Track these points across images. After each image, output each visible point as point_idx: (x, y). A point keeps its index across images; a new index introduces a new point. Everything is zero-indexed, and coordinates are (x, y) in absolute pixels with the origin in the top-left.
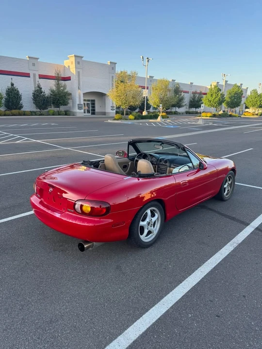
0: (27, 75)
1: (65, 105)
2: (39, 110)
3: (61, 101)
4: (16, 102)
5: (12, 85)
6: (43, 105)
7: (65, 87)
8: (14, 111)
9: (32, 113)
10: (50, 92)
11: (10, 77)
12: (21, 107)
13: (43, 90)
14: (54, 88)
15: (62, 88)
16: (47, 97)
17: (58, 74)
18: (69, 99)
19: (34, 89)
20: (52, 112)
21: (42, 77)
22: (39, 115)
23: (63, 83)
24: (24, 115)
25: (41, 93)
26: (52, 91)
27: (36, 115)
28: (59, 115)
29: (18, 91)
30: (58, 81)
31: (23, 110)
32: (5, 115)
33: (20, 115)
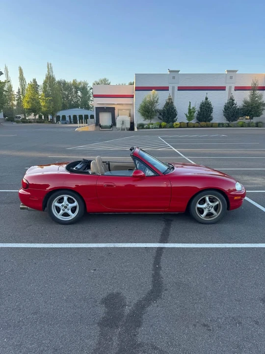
0: (223, 89)
1: (258, 116)
2: (228, 122)
3: (253, 113)
4: (207, 114)
5: (207, 99)
6: (232, 116)
7: (260, 97)
8: (203, 123)
9: (219, 125)
10: (243, 104)
11: (207, 91)
12: (211, 119)
13: (235, 102)
14: (248, 99)
15: (257, 99)
16: (238, 109)
17: (255, 84)
18: (263, 110)
19: (227, 102)
20: (241, 123)
21: (238, 89)
22: (227, 127)
23: (258, 92)
24: (212, 127)
25: (233, 105)
26: (246, 102)
27: (223, 127)
28: (249, 126)
29: (210, 105)
30: (254, 92)
31: (211, 122)
32: (194, 127)
33: (208, 127)
